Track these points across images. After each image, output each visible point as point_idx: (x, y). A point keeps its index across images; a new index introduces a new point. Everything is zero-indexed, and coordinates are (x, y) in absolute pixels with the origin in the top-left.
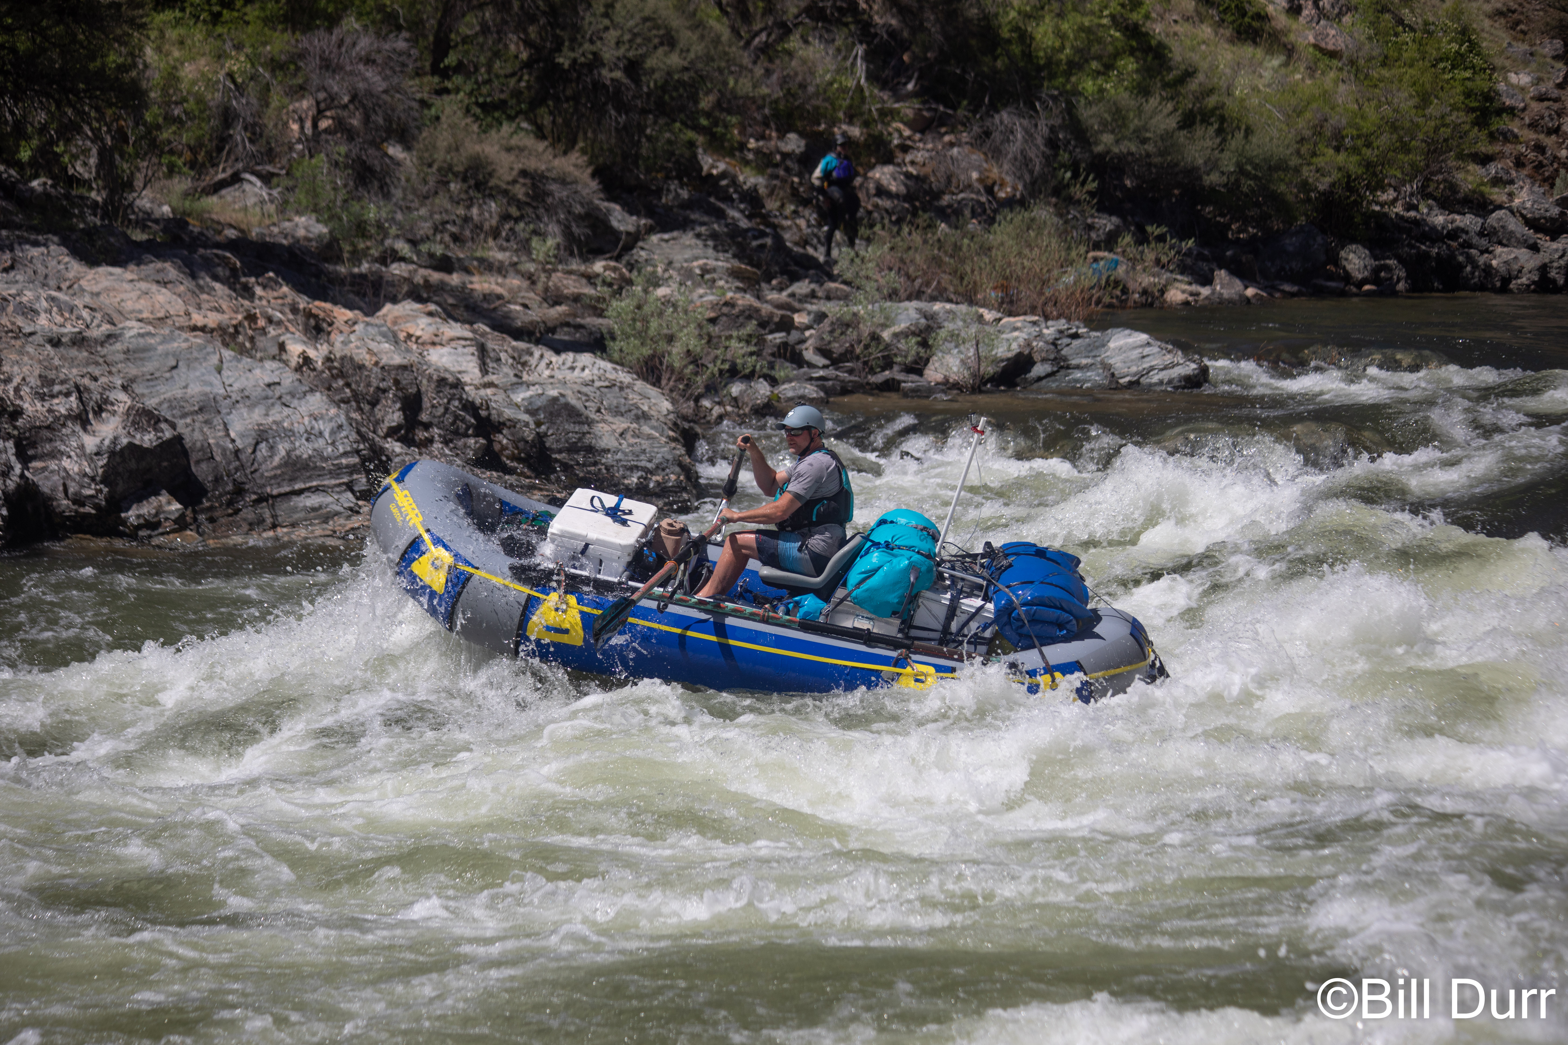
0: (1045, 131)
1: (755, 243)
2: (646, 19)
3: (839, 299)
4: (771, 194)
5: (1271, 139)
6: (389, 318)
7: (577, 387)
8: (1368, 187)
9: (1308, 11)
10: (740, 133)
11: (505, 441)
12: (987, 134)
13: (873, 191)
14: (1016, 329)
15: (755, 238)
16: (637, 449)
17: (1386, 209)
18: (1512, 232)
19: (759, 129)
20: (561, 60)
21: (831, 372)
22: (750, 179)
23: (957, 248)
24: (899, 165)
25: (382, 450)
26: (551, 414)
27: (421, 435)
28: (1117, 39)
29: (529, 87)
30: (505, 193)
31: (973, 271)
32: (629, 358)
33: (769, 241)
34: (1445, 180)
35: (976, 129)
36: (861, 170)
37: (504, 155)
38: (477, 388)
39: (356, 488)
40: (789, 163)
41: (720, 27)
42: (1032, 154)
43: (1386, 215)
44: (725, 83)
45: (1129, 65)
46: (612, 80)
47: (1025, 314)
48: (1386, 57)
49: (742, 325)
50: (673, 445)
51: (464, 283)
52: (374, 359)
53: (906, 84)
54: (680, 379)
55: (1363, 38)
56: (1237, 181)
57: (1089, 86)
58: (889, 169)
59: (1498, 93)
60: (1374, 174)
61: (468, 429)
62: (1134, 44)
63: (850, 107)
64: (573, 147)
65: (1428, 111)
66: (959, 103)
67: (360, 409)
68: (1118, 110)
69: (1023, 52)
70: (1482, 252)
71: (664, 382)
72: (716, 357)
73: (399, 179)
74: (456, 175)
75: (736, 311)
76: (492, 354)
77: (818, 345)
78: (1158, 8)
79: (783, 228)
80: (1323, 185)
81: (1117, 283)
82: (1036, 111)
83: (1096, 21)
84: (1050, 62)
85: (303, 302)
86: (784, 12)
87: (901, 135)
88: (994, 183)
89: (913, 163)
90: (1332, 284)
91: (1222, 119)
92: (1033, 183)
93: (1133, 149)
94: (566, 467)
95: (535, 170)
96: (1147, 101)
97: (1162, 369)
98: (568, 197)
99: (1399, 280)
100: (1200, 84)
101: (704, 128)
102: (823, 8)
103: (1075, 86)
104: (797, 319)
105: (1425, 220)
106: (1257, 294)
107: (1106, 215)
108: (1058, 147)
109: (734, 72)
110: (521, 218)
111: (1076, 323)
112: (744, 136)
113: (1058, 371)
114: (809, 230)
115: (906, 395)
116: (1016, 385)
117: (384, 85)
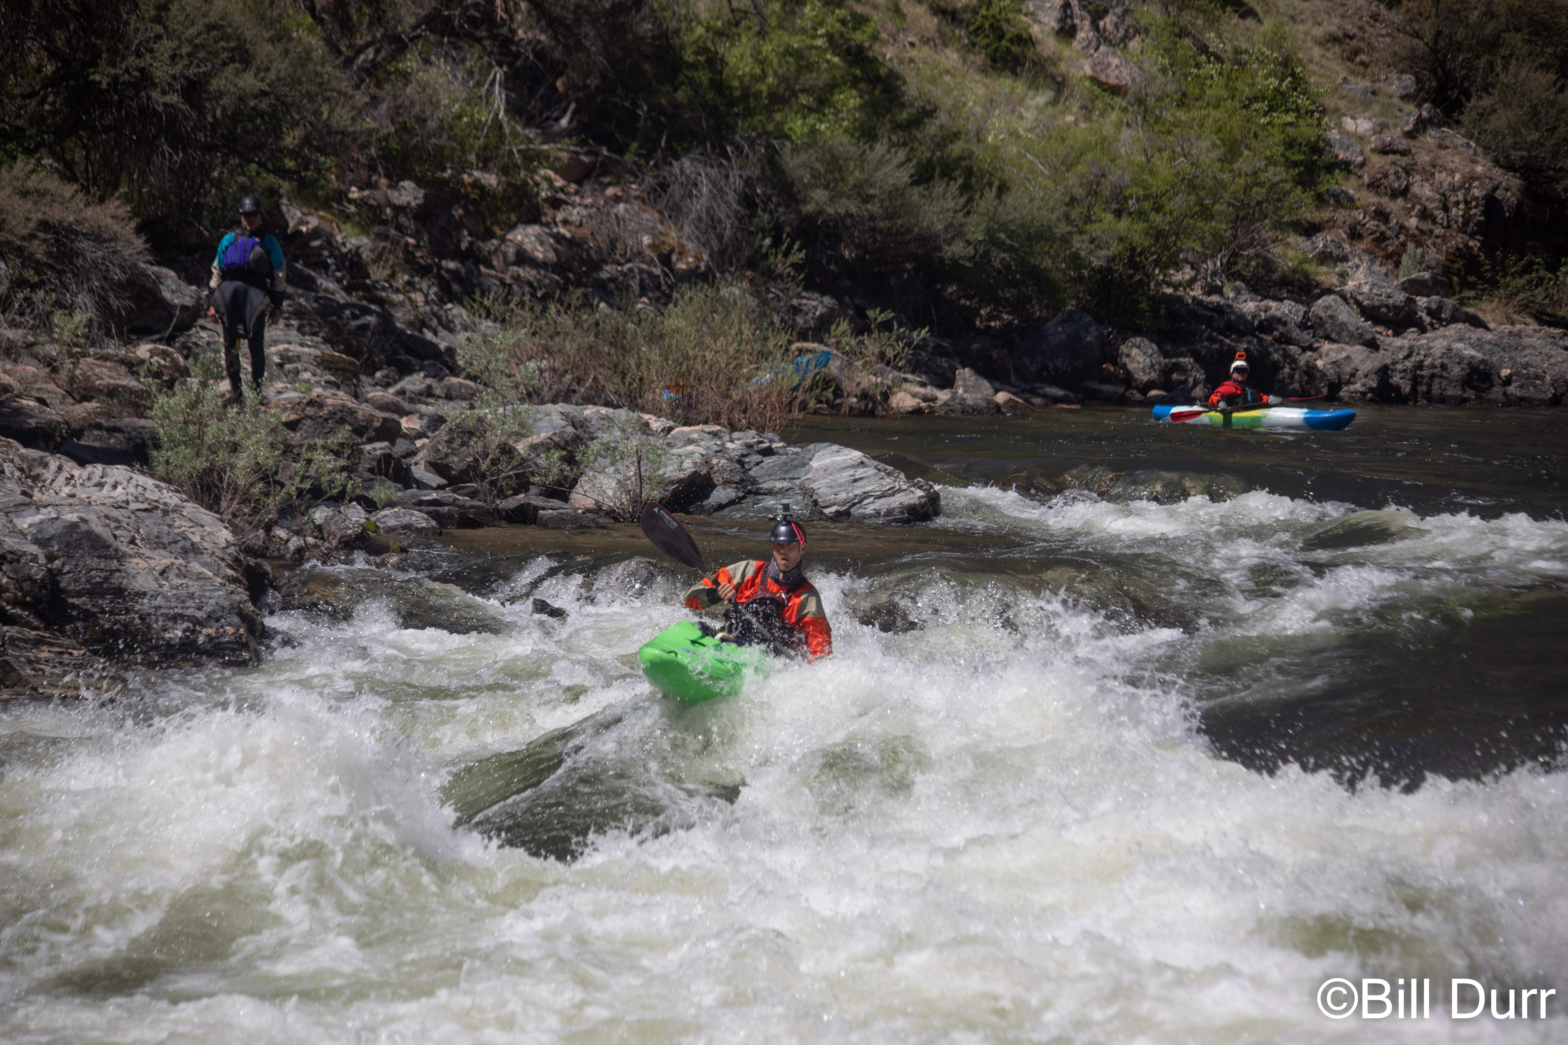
0: (739, 183)
1: (354, 324)
2: (210, 27)
3: (463, 398)
4: (377, 259)
7: (105, 510)
8: (1157, 263)
9: (1085, 33)
10: (338, 179)
12: (664, 186)
13: (512, 258)
14: (691, 442)
15: (355, 317)
16: (182, 592)
17: (1181, 292)
18: (1343, 324)
19: (364, 173)
20: (97, 78)
21: (447, 495)
22: (351, 239)
23: (619, 334)
24: (547, 225)
26: (68, 544)
28: (835, 66)
29: (54, 112)
30: (20, 250)
31: (638, 366)
32: (178, 472)
33: (373, 321)
34: (1257, 256)
35: (649, 180)
36: (497, 231)
37: (17, 200)
40: (402, 219)
41: (311, 39)
42: (721, 213)
43: (1180, 299)
44: (317, 113)
45: (850, 100)
46: (165, 105)
47: (706, 422)
48: (1184, 95)
49: (332, 431)
50: (232, 587)
53: (557, 119)
55: (1154, 70)
56: (987, 252)
57: (797, 126)
58: (534, 230)
59: (1329, 144)
60: (1166, 247)
62: (858, 72)
63: (485, 148)
64: (112, 194)
65: (1236, 166)
66: (628, 145)
68: (834, 159)
69: (712, 81)
70: (1304, 350)
71: (224, 504)
72: (296, 473)
75: (324, 412)
77: (431, 459)
78: (890, 25)
79: (393, 305)
80: (1099, 259)
81: (827, 382)
82: (728, 159)
83: (808, 41)
84: (746, 94)
86: (400, 22)
87: (551, 186)
88: (672, 251)
90: (1108, 388)
91: (969, 173)
92: (722, 252)
93: (854, 210)
94: (87, 615)
95: (60, 222)
96: (871, 148)
97: (879, 497)
98: (103, 258)
99: (1196, 383)
100: (942, 127)
101: (289, 171)
102: (449, 17)
103: (780, 125)
104: (406, 423)
105: (1230, 307)
106: (1010, 400)
107: (816, 295)
108: (756, 205)
109: (328, 100)
110: (40, 285)
111: (770, 435)
112: (344, 182)
113: (744, 497)
114: (428, 308)
115: (546, 526)
116: (692, 513)
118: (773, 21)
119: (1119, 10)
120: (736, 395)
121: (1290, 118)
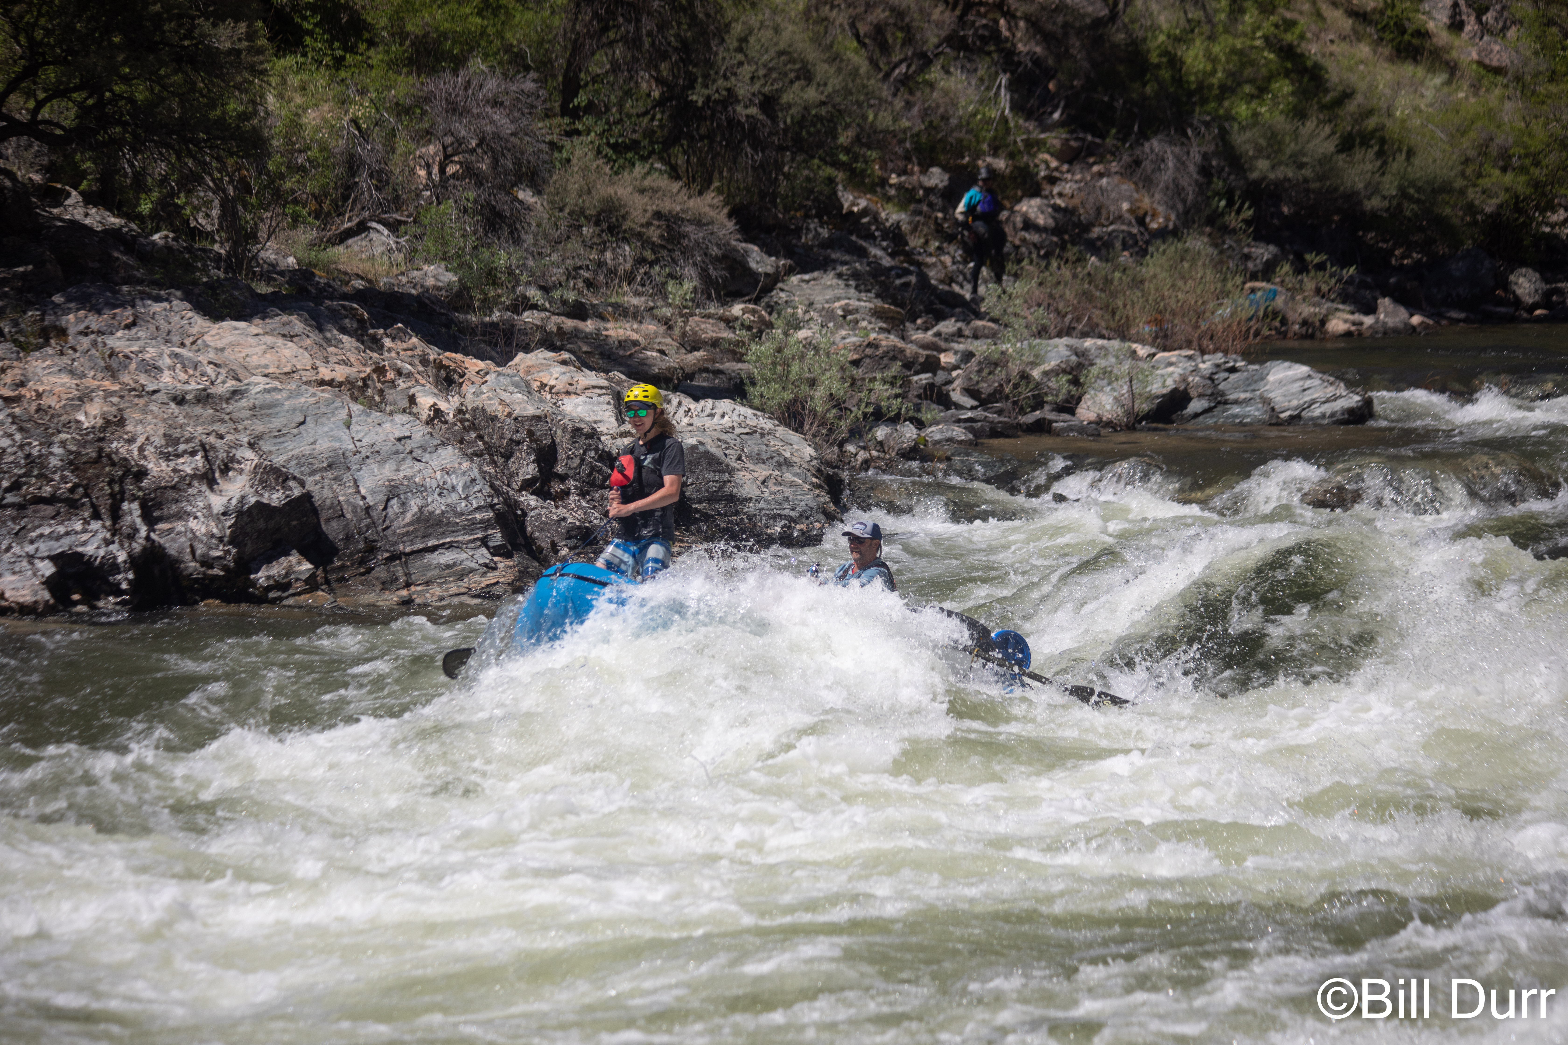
0: (1198, 158)
1: (898, 282)
2: (781, 53)
3: (987, 337)
4: (914, 230)
5: (1435, 161)
6: (522, 368)
7: (717, 435)
8: (1537, 207)
9: (1471, 26)
10: (881, 168)
12: (1138, 163)
13: (1020, 225)
14: (1171, 364)
15: (899, 276)
16: (779, 497)
17: (1557, 230)
19: (901, 164)
20: (694, 98)
21: (979, 413)
22: (892, 215)
23: (1108, 281)
24: (1046, 197)
25: (517, 503)
27: (557, 487)
28: (1271, 61)
29: (661, 126)
30: (640, 235)
31: (1125, 306)
32: (770, 403)
33: (913, 279)
35: (1126, 158)
37: (637, 196)
38: (614, 438)
39: (491, 544)
40: (932, 198)
41: (858, 59)
42: (1184, 182)
43: (1556, 236)
44: (864, 117)
45: (1284, 87)
46: (747, 116)
47: (1180, 348)
48: (1554, 72)
49: (886, 367)
50: (817, 492)
51: (598, 330)
52: (507, 410)
53: (1052, 113)
54: (822, 424)
55: (1528, 53)
57: (1242, 110)
58: (1036, 202)
60: (1544, 194)
62: (1289, 65)
63: (995, 138)
64: (708, 187)
66: (1108, 132)
67: (493, 462)
68: (1274, 135)
69: (1173, 77)
71: (806, 427)
72: (860, 400)
73: (529, 224)
74: (588, 218)
75: (880, 352)
77: (965, 385)
78: (1313, 27)
79: (928, 266)
80: (1490, 207)
81: (1275, 314)
82: (1188, 138)
83: (1249, 43)
84: (1201, 86)
85: (433, 353)
86: (925, 42)
87: (1048, 167)
88: (1146, 214)
89: (1060, 195)
90: (1502, 310)
91: (1383, 141)
92: (1187, 212)
93: (1290, 174)
94: (707, 517)
95: (670, 212)
96: (1303, 125)
97: (1325, 403)
98: (704, 239)
100: (1359, 106)
101: (843, 163)
102: (964, 37)
103: (1228, 111)
104: (943, 358)
106: (1423, 322)
107: (1263, 244)
108: (1212, 175)
109: (873, 106)
110: (656, 261)
111: (1234, 356)
112: (886, 171)
113: (1215, 407)
114: (955, 267)
115: (1058, 435)
116: (1172, 422)
117: (512, 128)
118: (1220, 28)
119: (1498, 7)
120: (1203, 326)
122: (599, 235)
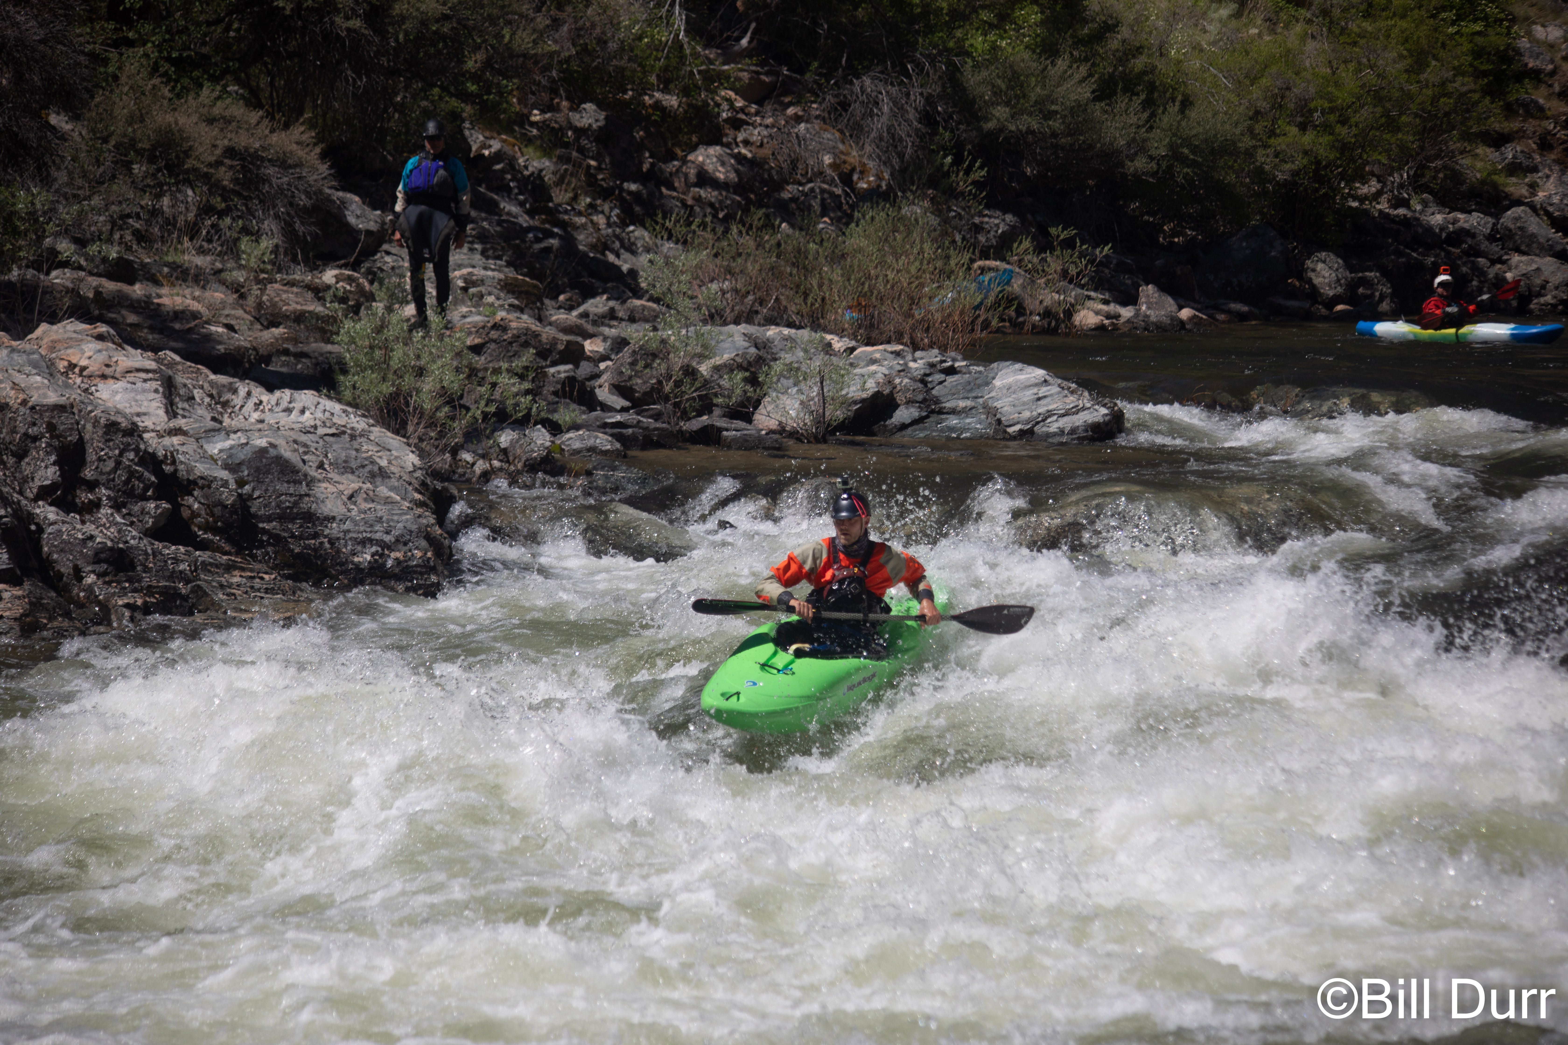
0: (920, 101)
1: (537, 246)
3: (647, 321)
4: (560, 182)
5: (1215, 114)
6: (45, 342)
7: (294, 435)
8: (1342, 176)
10: (520, 102)
11: (196, 506)
12: (844, 105)
13: (693, 179)
14: (873, 361)
15: (538, 240)
16: (370, 516)
17: (1367, 205)
18: (1533, 236)
19: (545, 96)
21: (631, 417)
22: (533, 162)
23: (801, 254)
24: (728, 145)
25: (31, 517)
26: (258, 470)
27: (85, 496)
29: (239, 39)
30: (207, 177)
31: (820, 286)
32: (365, 397)
33: (556, 244)
34: (1445, 167)
35: (830, 99)
36: (679, 152)
37: (203, 128)
38: (160, 436)
40: (584, 142)
42: (902, 131)
43: (1366, 212)
44: (499, 36)
45: (1031, 15)
46: (349, 30)
47: (889, 342)
49: (516, 354)
50: (419, 511)
51: (149, 297)
52: (22, 396)
53: (739, 39)
56: (1170, 167)
57: (978, 42)
58: (715, 150)
59: (1518, 52)
60: (1352, 159)
61: (146, 489)
63: (666, 69)
64: (297, 120)
65: (1423, 77)
66: (809, 65)
68: (1016, 75)
70: (1493, 262)
71: (410, 428)
72: (481, 396)
73: (62, 158)
74: (140, 153)
75: (508, 336)
76: (182, 391)
77: (615, 381)
79: (576, 228)
80: (1284, 173)
81: (1010, 300)
82: (909, 76)
84: (927, 11)
87: (731, 107)
88: (853, 170)
89: (746, 143)
90: (1294, 304)
91: (1152, 87)
92: (903, 170)
93: (1035, 126)
94: (277, 539)
95: (246, 149)
96: (1053, 64)
97: (1063, 415)
98: (289, 184)
99: (1382, 298)
100: (1124, 41)
101: (472, 94)
103: (960, 42)
104: (589, 346)
105: (1418, 219)
106: (1195, 316)
107: (998, 213)
108: (938, 123)
109: (509, 23)
110: (228, 211)
111: (953, 354)
112: (526, 106)
113: (927, 417)
114: (610, 231)
115: (729, 447)
116: (873, 434)
117: (41, 33)
120: (918, 314)
121: (1478, 27)
122: (154, 176)
